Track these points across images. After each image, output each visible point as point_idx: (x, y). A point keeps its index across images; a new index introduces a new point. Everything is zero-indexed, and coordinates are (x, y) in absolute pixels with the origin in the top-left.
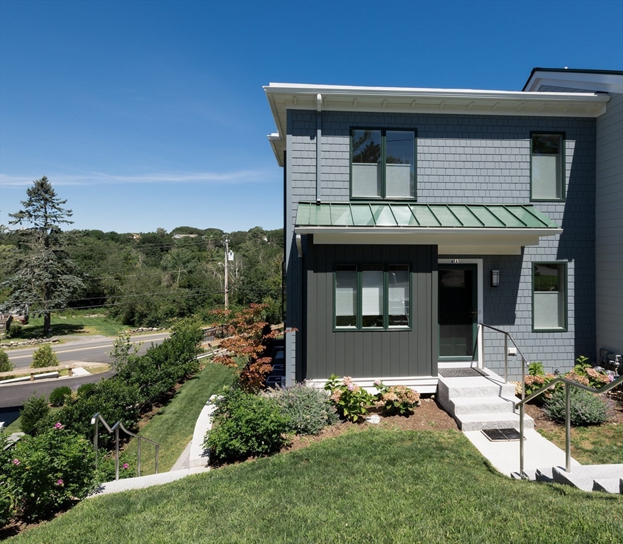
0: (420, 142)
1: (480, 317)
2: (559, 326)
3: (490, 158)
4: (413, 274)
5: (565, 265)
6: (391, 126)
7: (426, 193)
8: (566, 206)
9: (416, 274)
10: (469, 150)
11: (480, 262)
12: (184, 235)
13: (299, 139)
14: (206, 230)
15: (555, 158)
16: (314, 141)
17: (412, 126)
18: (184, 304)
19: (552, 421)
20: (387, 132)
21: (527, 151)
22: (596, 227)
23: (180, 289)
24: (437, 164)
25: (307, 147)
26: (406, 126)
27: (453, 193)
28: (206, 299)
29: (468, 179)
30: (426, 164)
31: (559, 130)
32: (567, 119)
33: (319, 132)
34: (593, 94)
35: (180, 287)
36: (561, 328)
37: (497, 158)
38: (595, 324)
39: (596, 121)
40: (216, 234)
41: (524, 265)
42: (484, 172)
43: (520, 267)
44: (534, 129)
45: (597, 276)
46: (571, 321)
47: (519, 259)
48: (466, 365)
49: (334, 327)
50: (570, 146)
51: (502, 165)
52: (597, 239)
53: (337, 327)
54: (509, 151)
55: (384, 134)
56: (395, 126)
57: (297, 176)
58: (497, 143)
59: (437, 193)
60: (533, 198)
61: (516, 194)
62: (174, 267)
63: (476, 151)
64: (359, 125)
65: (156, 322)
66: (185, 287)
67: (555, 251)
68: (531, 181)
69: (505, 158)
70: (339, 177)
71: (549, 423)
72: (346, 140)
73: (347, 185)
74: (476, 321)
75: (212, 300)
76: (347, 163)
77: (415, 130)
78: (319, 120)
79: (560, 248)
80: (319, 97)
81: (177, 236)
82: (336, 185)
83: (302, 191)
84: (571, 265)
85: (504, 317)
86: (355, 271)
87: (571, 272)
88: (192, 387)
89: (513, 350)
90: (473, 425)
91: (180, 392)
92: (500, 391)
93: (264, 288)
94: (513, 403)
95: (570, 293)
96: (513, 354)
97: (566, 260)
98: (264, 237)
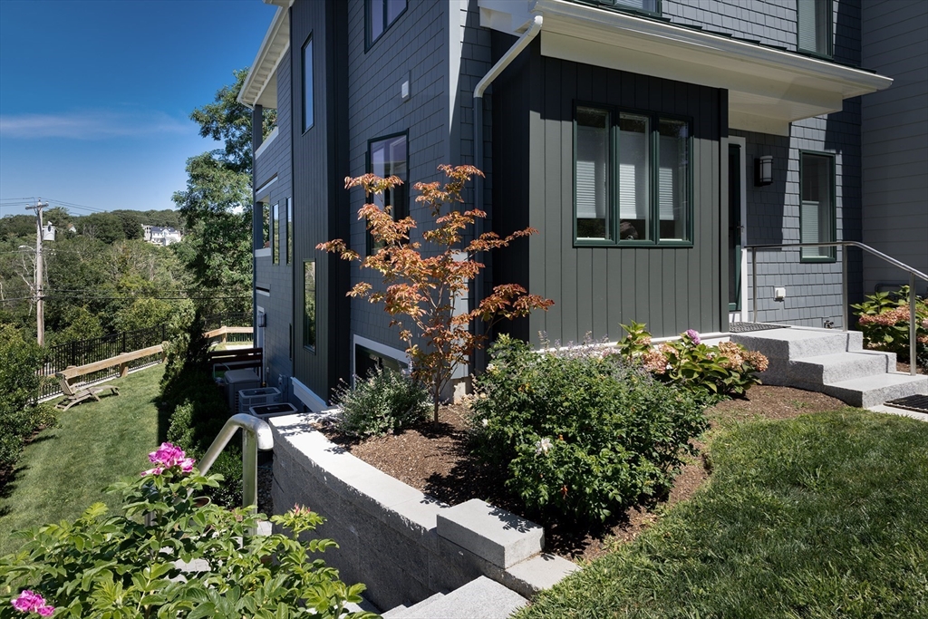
1: (744, 236)
4: (695, 139)
5: (832, 158)
11: (743, 144)
22: (862, 106)
36: (828, 257)
41: (791, 154)
43: (787, 157)
45: (863, 178)
47: (786, 143)
49: (574, 239)
52: (863, 123)
53: (579, 238)
60: (800, 47)
67: (823, 136)
68: (798, 18)
74: (739, 242)
79: (828, 132)
84: (839, 159)
85: (769, 238)
86: (604, 127)
87: (839, 170)
88: (50, 455)
89: (781, 292)
90: (875, 395)
91: (24, 468)
92: (848, 342)
93: (99, 297)
94: (887, 356)
95: (839, 202)
96: (780, 299)
97: (834, 152)
98: (70, 225)
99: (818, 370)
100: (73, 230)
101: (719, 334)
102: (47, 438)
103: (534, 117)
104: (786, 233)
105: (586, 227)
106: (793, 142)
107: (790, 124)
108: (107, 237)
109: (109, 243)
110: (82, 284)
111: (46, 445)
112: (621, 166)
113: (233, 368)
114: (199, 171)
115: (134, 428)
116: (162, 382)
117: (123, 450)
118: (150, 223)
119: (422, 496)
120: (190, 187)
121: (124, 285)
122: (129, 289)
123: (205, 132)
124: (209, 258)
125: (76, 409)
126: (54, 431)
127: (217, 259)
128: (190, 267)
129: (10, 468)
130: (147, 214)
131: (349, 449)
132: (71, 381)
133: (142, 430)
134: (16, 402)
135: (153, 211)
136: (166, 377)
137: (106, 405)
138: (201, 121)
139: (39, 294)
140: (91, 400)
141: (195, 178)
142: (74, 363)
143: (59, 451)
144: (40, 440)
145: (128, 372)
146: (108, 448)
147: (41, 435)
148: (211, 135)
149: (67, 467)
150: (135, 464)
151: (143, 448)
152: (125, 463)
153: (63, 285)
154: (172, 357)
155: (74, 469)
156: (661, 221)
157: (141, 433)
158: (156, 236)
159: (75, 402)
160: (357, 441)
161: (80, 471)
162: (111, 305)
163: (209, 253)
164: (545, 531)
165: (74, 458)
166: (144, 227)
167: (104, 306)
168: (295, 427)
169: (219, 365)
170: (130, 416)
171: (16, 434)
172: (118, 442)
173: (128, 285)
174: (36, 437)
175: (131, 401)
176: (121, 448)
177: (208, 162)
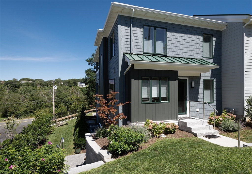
0: (168, 33)
1: (188, 99)
2: (211, 101)
3: (190, 41)
4: (170, 81)
5: (213, 80)
6: (158, 26)
7: (170, 53)
8: (213, 60)
9: (171, 81)
10: (184, 38)
11: (187, 79)
12: (26, 82)
13: (123, 27)
14: (36, 80)
15: (209, 44)
16: (129, 29)
17: (165, 27)
18: (32, 107)
19: (223, 131)
20: (157, 28)
21: (202, 40)
22: (222, 68)
23: (29, 102)
24: (173, 42)
25: (126, 31)
26: (163, 27)
27: (179, 53)
28: (41, 105)
29: (184, 48)
30: (170, 42)
31: (211, 34)
32: (213, 30)
33: (132, 25)
34: (223, 22)
35: (29, 101)
36: (212, 102)
37: (193, 42)
38: (221, 100)
39: (221, 32)
40: (41, 81)
41: (201, 80)
42: (189, 46)
43: (200, 81)
44: (204, 33)
45: (222, 84)
46: (215, 99)
47: (199, 78)
48: (183, 116)
49: (141, 102)
50: (214, 39)
51: (194, 44)
52: (222, 72)
53: (143, 102)
54: (196, 40)
55: (155, 29)
56: (159, 26)
57: (123, 42)
58: (193, 36)
59: (174, 53)
60: (204, 57)
61: (199, 55)
62: (24, 93)
63: (186, 38)
64: (146, 24)
65: (19, 115)
66: (31, 101)
67: (210, 76)
68: (203, 50)
69: (195, 42)
70: (139, 44)
71: (223, 132)
72: (141, 30)
73: (142, 47)
74: (186, 100)
75: (44, 106)
76: (142, 39)
77: (166, 29)
78: (131, 20)
79: (211, 74)
80: (134, 10)
81: (23, 82)
82: (138, 47)
83: (124, 49)
84: (215, 80)
85: (195, 98)
86: (149, 80)
87: (215, 83)
88: (53, 137)
89: (198, 110)
90: (201, 134)
91: (48, 139)
92: (203, 123)
93: (67, 101)
94: (210, 126)
95: (215, 90)
96: (198, 112)
97: (213, 79)
98: (62, 82)
99: (191, 129)
100: (62, 83)
101: (176, 120)
102: (53, 133)
103: (132, 80)
104: (199, 97)
105: (144, 99)
106: (201, 78)
107: (201, 74)
108: (70, 85)
109: (71, 87)
110: (63, 98)
111: (52, 135)
112: (152, 87)
113: (90, 120)
114: (88, 73)
115: (70, 132)
116: (76, 122)
117: (67, 137)
118: (80, 82)
119: (101, 148)
120: (86, 77)
121: (72, 98)
122: (73, 99)
123: (89, 64)
124: (90, 93)
125: (59, 127)
126: (54, 132)
127: (92, 93)
128: (86, 94)
129: (45, 139)
130: (79, 79)
131: (95, 140)
132: (58, 121)
133: (71, 132)
134: (47, 126)
135: (80, 79)
136: (77, 121)
137: (65, 127)
138: (88, 62)
139: (54, 101)
140: (62, 125)
141: (87, 75)
142: (59, 117)
143: (55, 136)
144: (52, 134)
145: (71, 119)
146: (64, 136)
147: (52, 132)
148: (90, 65)
149: (56, 140)
150: (69, 139)
151: (70, 136)
152: (67, 139)
153: (59, 98)
154: (78, 117)
155: (57, 140)
156: (162, 98)
157: (71, 133)
158: (81, 85)
159: (59, 126)
160: (97, 139)
161: (58, 140)
162: (69, 102)
163: (90, 91)
164: (112, 155)
165: (57, 138)
166: (78, 83)
167: (68, 102)
168: (88, 136)
169: (87, 119)
170: (69, 129)
171: (46, 133)
172: (66, 135)
173: (73, 98)
174: (51, 133)
175: (70, 126)
176: (66, 136)
177: (90, 70)
